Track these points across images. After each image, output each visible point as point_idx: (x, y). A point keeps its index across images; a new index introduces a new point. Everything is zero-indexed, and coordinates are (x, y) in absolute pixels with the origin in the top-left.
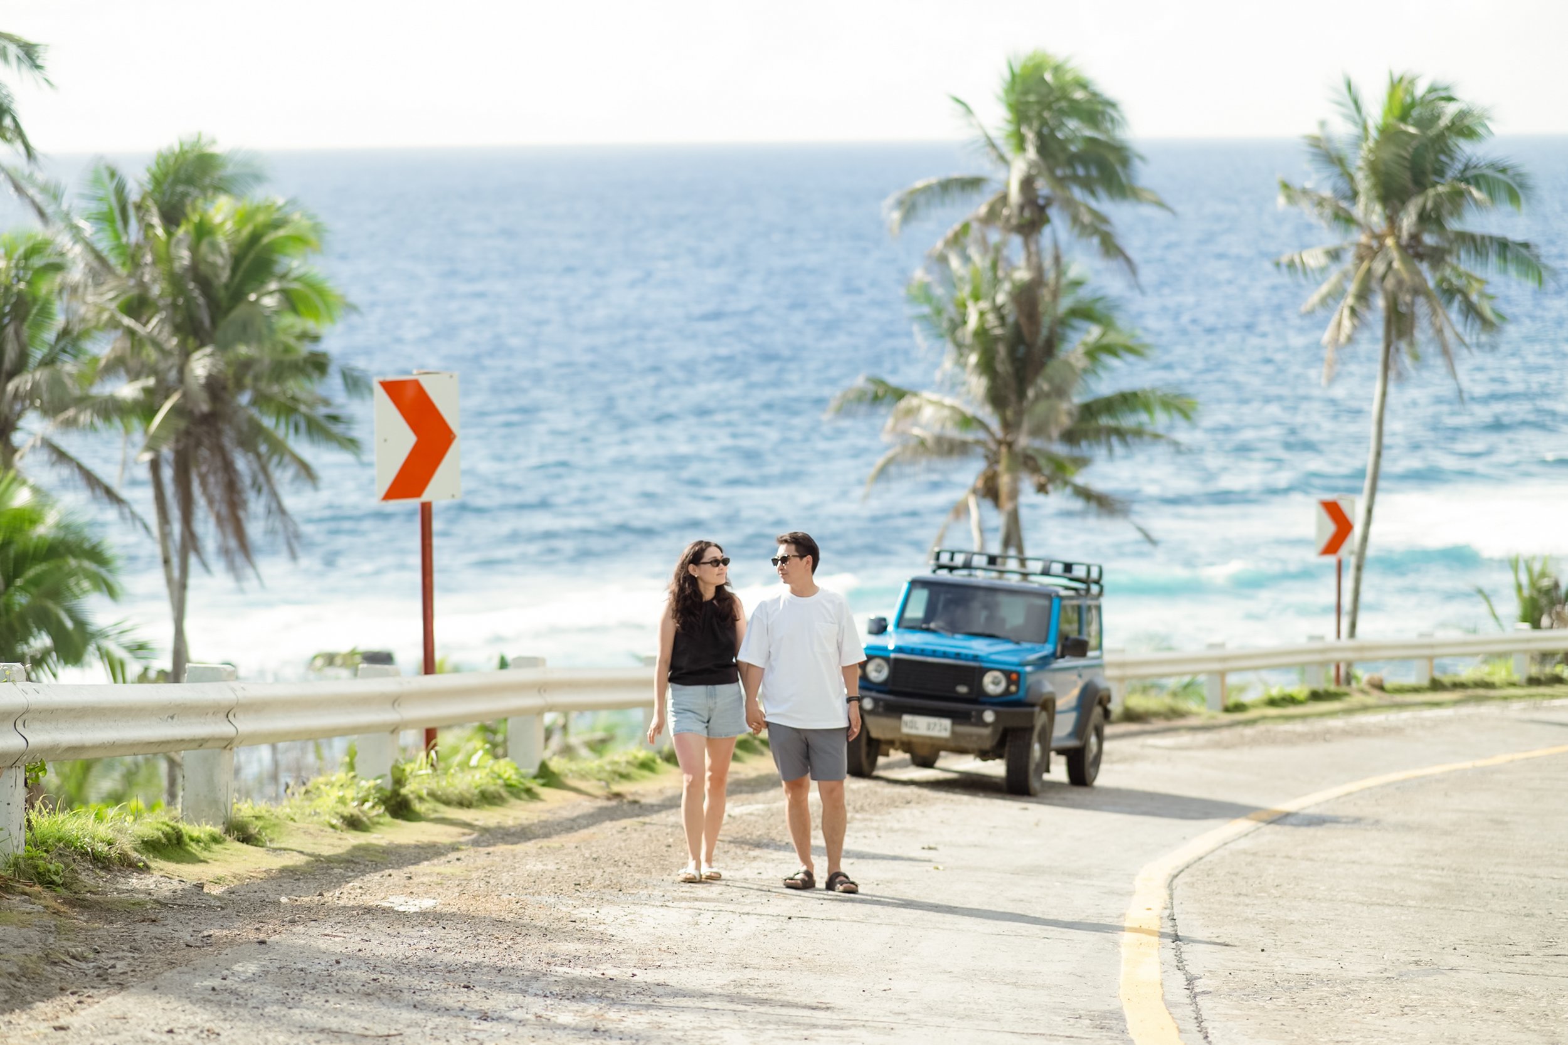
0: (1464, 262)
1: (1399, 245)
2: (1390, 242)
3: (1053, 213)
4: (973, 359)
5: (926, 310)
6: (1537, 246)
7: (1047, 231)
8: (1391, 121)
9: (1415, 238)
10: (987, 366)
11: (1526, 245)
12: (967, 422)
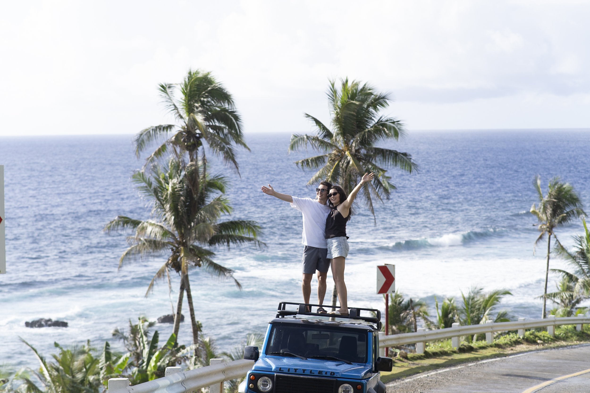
0: (378, 162)
1: (352, 155)
2: (347, 153)
3: (203, 140)
4: (168, 207)
5: (144, 184)
6: (410, 155)
7: (200, 148)
8: (346, 99)
9: (357, 151)
10: (175, 210)
11: (405, 154)
12: (166, 233)
